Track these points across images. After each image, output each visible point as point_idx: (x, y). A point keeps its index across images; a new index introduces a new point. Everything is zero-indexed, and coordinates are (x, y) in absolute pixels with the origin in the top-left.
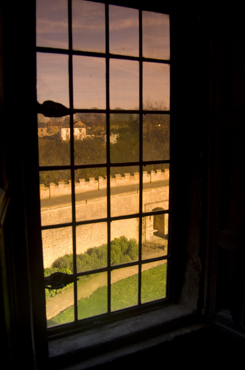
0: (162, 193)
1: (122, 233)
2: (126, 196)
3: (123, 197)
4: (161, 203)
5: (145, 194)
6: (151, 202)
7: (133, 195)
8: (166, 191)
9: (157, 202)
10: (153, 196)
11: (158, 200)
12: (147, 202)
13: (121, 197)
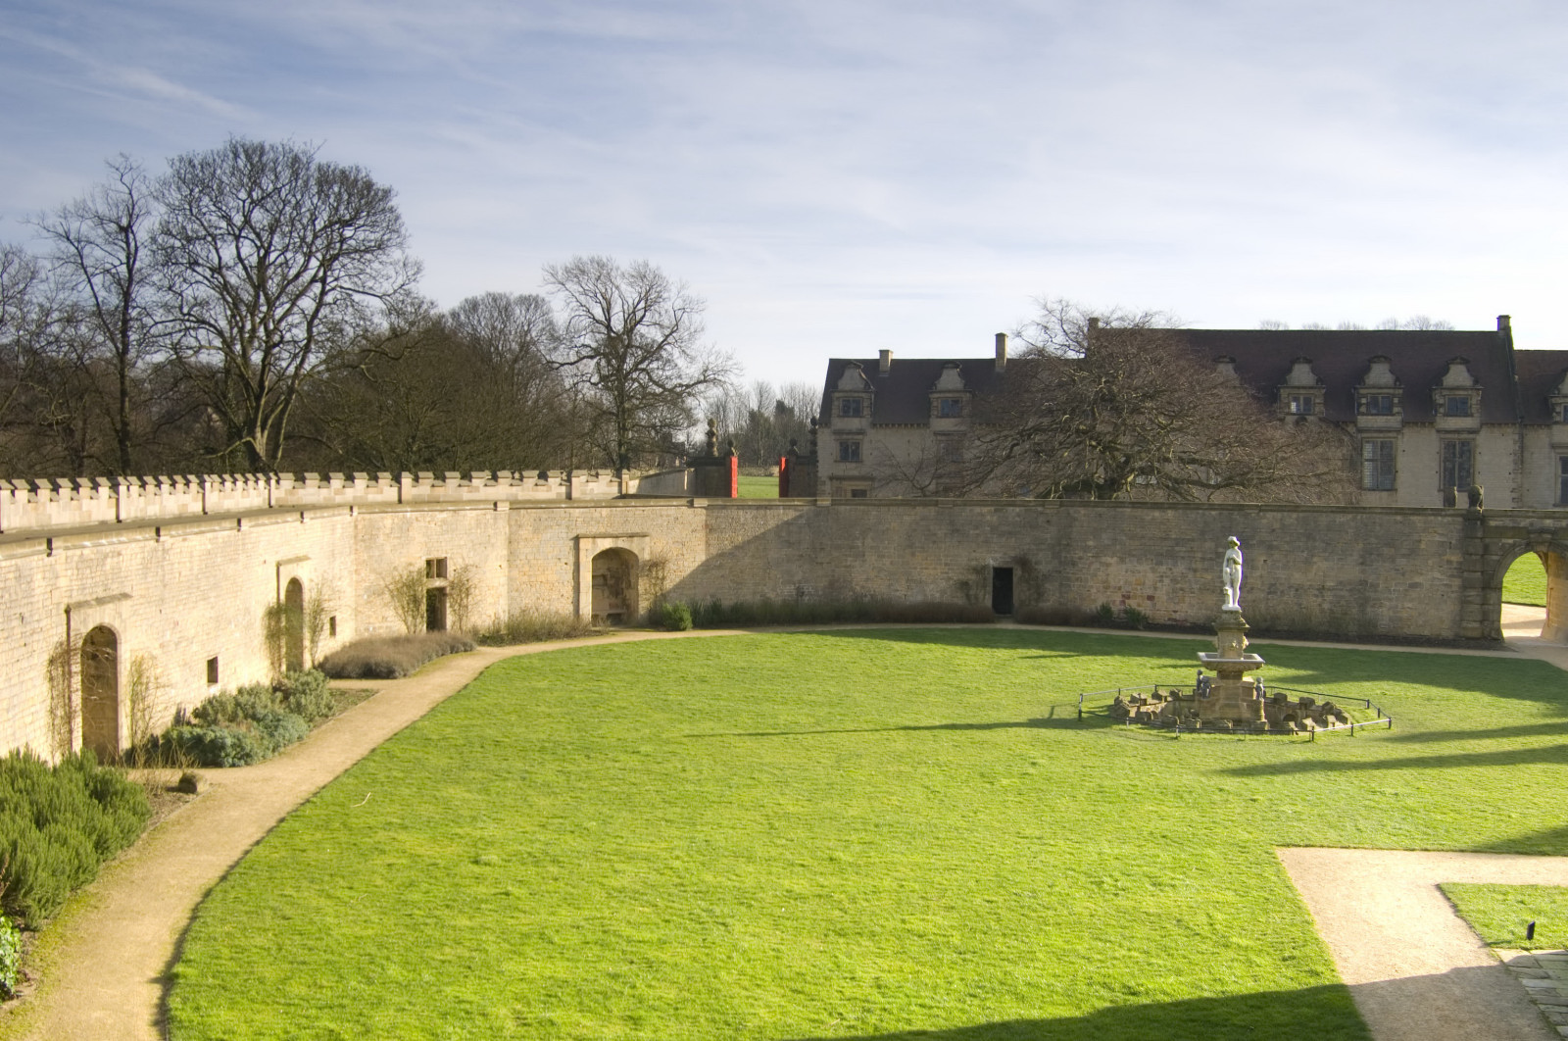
0: (109, 560)
1: (14, 734)
2: (19, 561)
3: (13, 562)
4: (111, 606)
5: (67, 557)
6: (82, 598)
7: (36, 557)
8: (119, 554)
9: (100, 601)
10: (88, 571)
11: (101, 594)
12: (71, 596)
13: (8, 563)
